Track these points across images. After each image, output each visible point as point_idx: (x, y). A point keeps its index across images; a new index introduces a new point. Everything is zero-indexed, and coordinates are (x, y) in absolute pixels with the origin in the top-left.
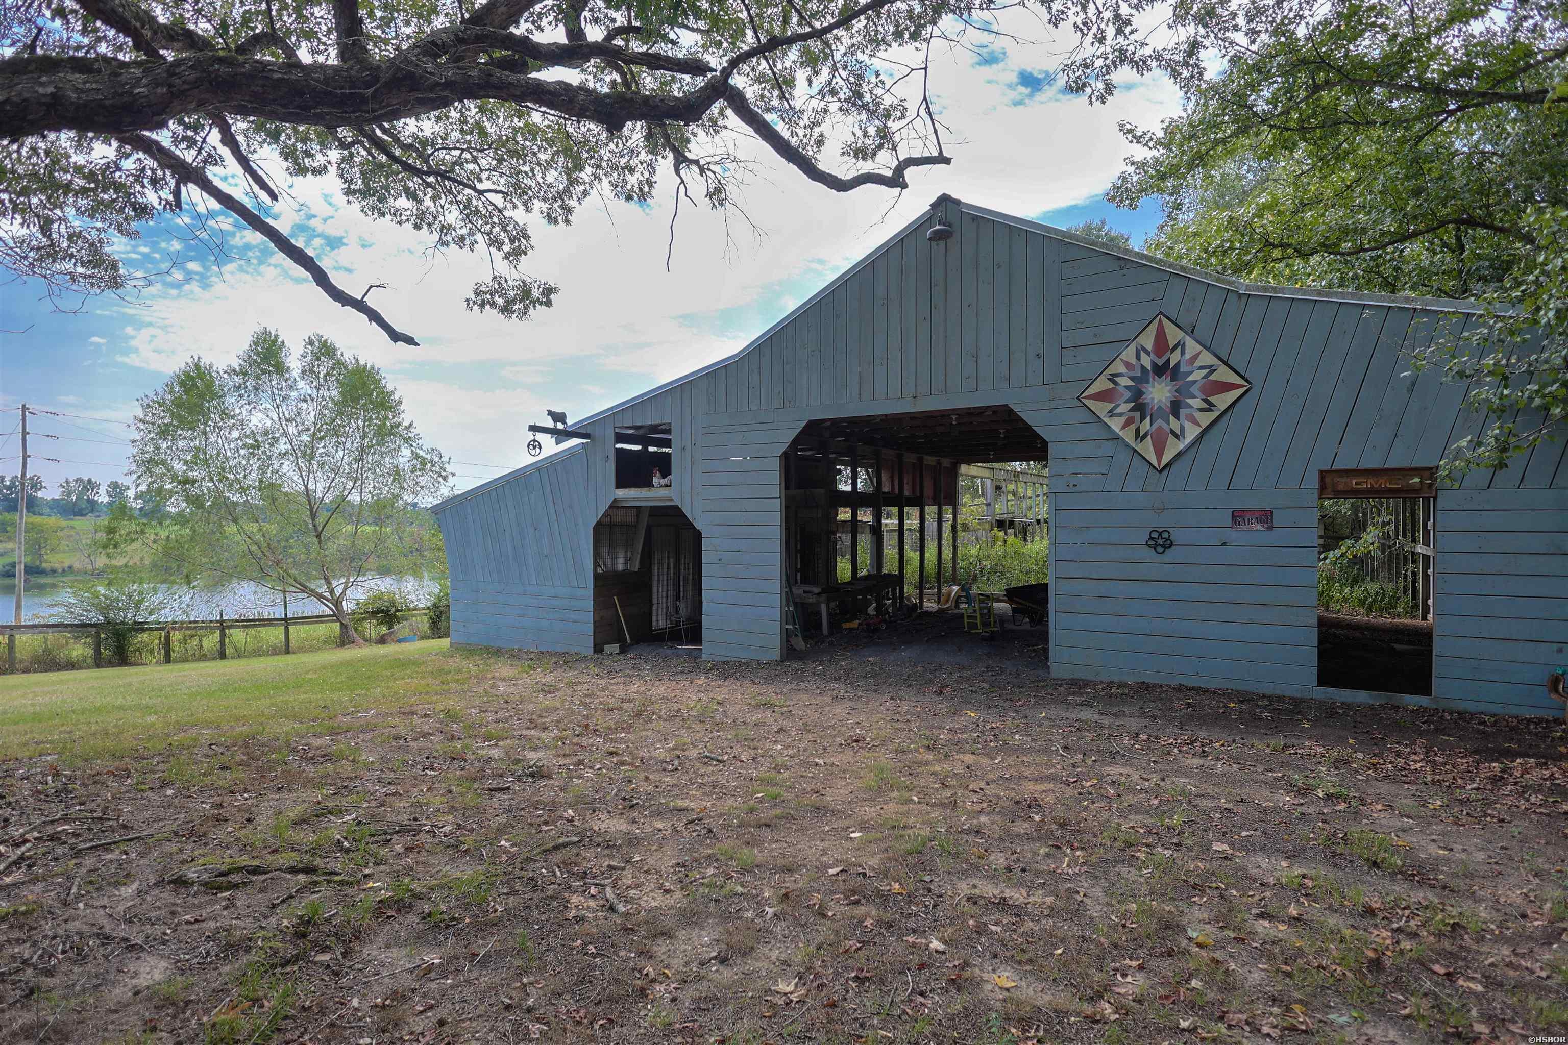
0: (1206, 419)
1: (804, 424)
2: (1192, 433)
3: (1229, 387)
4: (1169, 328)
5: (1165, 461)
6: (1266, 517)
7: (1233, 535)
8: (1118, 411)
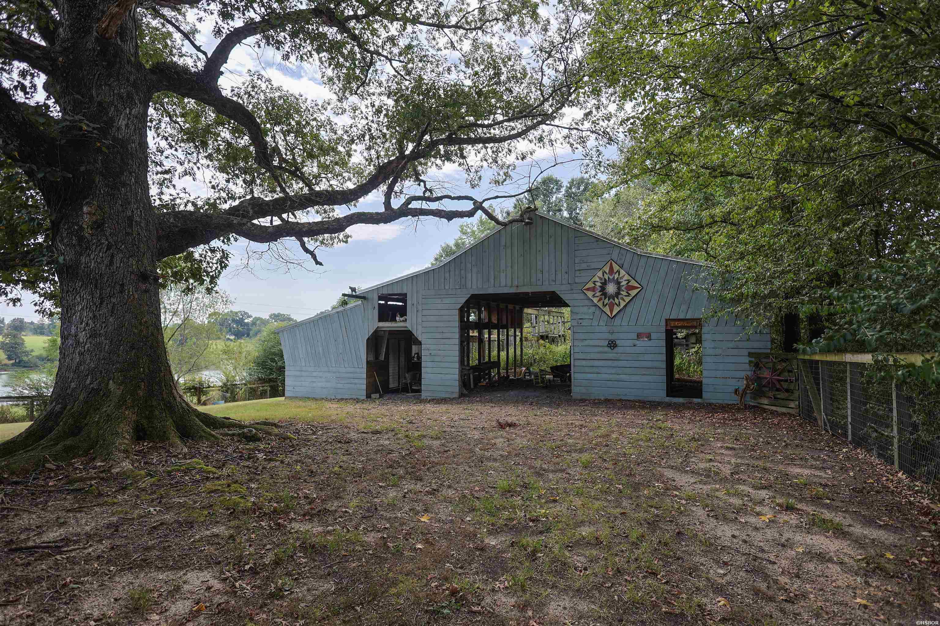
0: (627, 299)
1: (469, 296)
2: (623, 304)
3: (635, 288)
4: (614, 265)
5: (613, 315)
6: (649, 336)
7: (637, 342)
8: (597, 295)
